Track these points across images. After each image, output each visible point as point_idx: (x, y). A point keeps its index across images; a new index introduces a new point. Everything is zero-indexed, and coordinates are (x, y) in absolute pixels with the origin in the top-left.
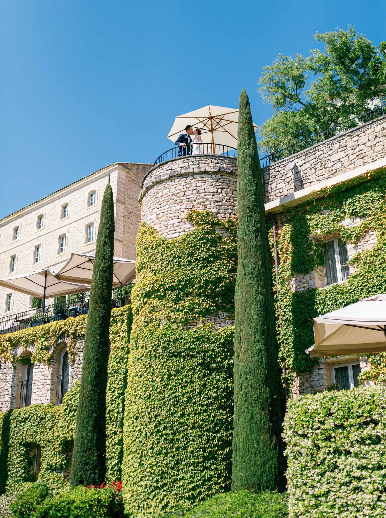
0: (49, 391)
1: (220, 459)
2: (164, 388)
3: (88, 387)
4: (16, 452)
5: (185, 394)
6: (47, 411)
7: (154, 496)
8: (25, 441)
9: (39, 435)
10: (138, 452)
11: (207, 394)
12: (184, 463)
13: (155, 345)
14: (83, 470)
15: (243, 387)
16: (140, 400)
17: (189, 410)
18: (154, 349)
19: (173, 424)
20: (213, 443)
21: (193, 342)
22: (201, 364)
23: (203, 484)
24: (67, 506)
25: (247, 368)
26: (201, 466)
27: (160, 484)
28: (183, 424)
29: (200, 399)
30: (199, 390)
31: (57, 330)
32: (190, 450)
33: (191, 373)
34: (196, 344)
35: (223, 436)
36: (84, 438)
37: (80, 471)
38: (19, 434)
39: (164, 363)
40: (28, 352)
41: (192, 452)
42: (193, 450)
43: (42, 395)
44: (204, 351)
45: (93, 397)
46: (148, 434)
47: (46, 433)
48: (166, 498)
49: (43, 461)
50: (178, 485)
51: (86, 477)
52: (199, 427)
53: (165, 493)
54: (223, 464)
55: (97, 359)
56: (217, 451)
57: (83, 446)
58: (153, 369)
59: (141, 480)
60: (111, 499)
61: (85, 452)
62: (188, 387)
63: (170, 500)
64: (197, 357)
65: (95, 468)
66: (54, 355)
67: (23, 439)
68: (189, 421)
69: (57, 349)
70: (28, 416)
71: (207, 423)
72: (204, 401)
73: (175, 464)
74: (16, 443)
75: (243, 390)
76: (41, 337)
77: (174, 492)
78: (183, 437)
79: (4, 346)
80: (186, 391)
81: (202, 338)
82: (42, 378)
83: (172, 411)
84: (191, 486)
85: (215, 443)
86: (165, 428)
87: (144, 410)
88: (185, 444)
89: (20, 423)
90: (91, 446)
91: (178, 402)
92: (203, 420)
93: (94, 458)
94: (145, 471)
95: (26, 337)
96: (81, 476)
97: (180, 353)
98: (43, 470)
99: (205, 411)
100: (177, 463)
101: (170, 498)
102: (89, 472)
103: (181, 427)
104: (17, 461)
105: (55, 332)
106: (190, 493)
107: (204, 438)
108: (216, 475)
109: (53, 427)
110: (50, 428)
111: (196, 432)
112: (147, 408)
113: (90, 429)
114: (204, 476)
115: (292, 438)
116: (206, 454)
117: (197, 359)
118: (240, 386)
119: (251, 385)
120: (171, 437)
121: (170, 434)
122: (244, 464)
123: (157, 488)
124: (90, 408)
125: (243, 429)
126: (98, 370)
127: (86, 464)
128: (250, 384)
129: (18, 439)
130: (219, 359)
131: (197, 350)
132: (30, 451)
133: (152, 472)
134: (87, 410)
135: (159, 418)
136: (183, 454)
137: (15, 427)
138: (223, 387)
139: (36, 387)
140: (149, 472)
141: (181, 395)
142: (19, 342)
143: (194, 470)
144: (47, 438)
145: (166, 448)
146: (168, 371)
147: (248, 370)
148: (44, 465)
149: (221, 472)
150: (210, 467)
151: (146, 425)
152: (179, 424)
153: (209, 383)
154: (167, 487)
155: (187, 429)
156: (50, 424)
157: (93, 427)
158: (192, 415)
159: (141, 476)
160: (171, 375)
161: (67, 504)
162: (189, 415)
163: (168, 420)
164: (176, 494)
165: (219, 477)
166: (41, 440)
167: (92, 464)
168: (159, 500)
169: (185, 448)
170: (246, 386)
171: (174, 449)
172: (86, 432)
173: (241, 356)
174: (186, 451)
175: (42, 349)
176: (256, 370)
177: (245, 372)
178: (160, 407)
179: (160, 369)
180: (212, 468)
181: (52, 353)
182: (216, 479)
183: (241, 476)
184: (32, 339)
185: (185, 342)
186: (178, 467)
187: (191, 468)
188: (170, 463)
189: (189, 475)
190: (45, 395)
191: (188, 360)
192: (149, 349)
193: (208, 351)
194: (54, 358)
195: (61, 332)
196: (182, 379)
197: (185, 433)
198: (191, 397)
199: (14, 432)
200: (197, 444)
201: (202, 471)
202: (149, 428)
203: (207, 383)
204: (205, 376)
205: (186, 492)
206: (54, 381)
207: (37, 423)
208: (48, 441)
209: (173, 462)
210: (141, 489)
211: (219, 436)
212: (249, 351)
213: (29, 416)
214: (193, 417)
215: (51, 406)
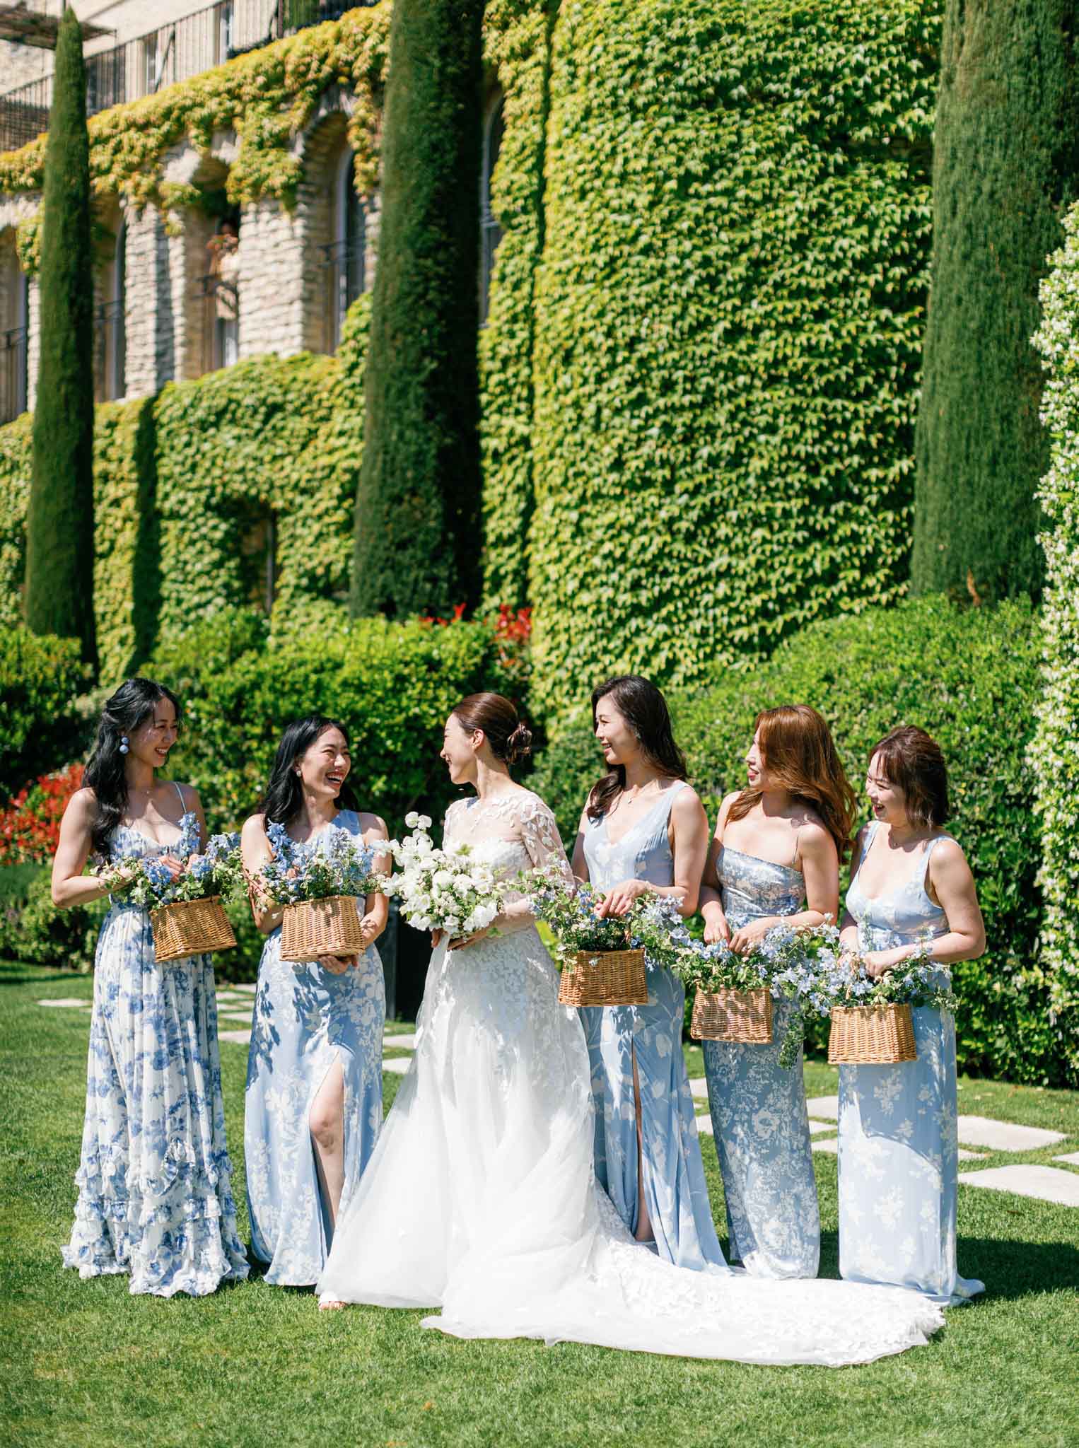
0: (298, 306)
1: (873, 499)
2: (664, 231)
3: (401, 259)
4: (196, 535)
5: (743, 247)
6: (290, 377)
7: (627, 641)
8: (223, 495)
9: (267, 466)
10: (570, 484)
11: (828, 249)
12: (733, 515)
13: (631, 63)
14: (392, 568)
15: (961, 206)
16: (581, 289)
17: (756, 309)
18: (626, 78)
19: (695, 368)
20: (847, 441)
21: (780, 38)
22: (810, 128)
23: (802, 595)
24: (313, 678)
25: (979, 125)
26: (798, 528)
27: (644, 597)
28: (732, 368)
29: (802, 271)
30: (798, 230)
31: (308, 66)
32: (756, 465)
33: (767, 165)
34: (792, 48)
35: (889, 411)
36: (391, 448)
37: (382, 571)
38: (201, 471)
39: (664, 130)
40: (217, 160)
41: (765, 475)
42: (771, 466)
43: (271, 323)
44: (820, 75)
45: (422, 296)
46: (606, 413)
47: (288, 460)
48: (666, 645)
49: (287, 562)
50: (708, 598)
51: (400, 592)
52: (795, 378)
53: (663, 628)
54: (884, 520)
55: (435, 147)
56: (862, 468)
57: (390, 480)
58: (626, 161)
59: (583, 585)
60: (477, 660)
61: (397, 500)
62: (756, 223)
63: (680, 655)
64: (792, 98)
65: (436, 557)
66: (310, 167)
67: (213, 488)
68: (754, 357)
69: (318, 143)
70: (223, 402)
71: (826, 362)
72: (818, 276)
73: (699, 523)
74: (191, 502)
75: (959, 216)
76: (256, 99)
77: (697, 626)
78: (732, 417)
79: (132, 148)
80: (745, 237)
81: (813, 22)
82: (270, 258)
83: (689, 320)
84: (757, 600)
85: (854, 438)
86: (668, 386)
87: (590, 323)
88: (738, 444)
89: (204, 430)
90: (419, 480)
91: (713, 281)
92: (809, 350)
93: (432, 524)
94: (594, 551)
95: (202, 105)
96: (384, 587)
97: (723, 87)
98: (286, 593)
99: (820, 315)
100: (708, 517)
101: (682, 647)
102: (412, 576)
103: (725, 381)
104: (199, 567)
105: (304, 74)
106: (755, 628)
107: (812, 418)
108: (857, 562)
109: (312, 434)
110: (301, 440)
111: (780, 397)
112: (601, 314)
113: (414, 415)
114: (807, 565)
115: (1066, 347)
116: (817, 483)
117: (795, 108)
118: (948, 200)
119: (992, 194)
120: (687, 417)
121: (682, 408)
122: (949, 504)
123: (636, 610)
124: (410, 339)
125: (952, 369)
126: (437, 192)
127: (402, 546)
128: (986, 188)
129: (199, 489)
130: (879, 108)
131: (795, 70)
132: (247, 531)
133: (618, 553)
134: (398, 343)
135: (643, 350)
136: (730, 482)
137: (188, 445)
138: (897, 219)
139: (253, 294)
140: (609, 555)
141: (726, 257)
142: (181, 126)
143: (770, 542)
144: (295, 476)
145: (664, 463)
146: (680, 161)
147: (983, 130)
148: (289, 577)
149: (877, 552)
150: (833, 528)
151: (600, 380)
152: (719, 366)
153: (838, 203)
154: (671, 607)
155: (748, 388)
156: (300, 425)
157: (426, 407)
158: (767, 334)
159: (580, 570)
160: (687, 179)
161: (316, 671)
162: (757, 330)
163: (675, 355)
164: (704, 633)
165: (868, 567)
166: (272, 486)
167: (425, 544)
168: (642, 652)
169: (736, 460)
170: (970, 199)
171: (699, 465)
172: (397, 427)
173: (959, 78)
174: (742, 470)
175: (261, 145)
176: (1014, 128)
177: (970, 142)
178: (648, 306)
179: (651, 158)
180: (840, 532)
181: (303, 157)
182: (857, 574)
183: (937, 551)
184: (225, 111)
185: (748, 42)
186: (713, 532)
187: (760, 533)
188: (680, 518)
189: (752, 560)
190: (283, 320)
191: (759, 113)
192: (610, 84)
193: (835, 76)
194: (308, 178)
195: (327, 69)
196: (728, 193)
197: (741, 401)
198: (765, 263)
199: (183, 464)
200: (785, 441)
201: (801, 546)
202: (609, 391)
203: (832, 205)
204: (823, 176)
205: (740, 624)
206: (312, 267)
207: (257, 425)
208: (296, 486)
209: (694, 515)
210: (580, 621)
211: (871, 411)
212: (991, 54)
213: (230, 401)
214: (772, 339)
215: (304, 359)
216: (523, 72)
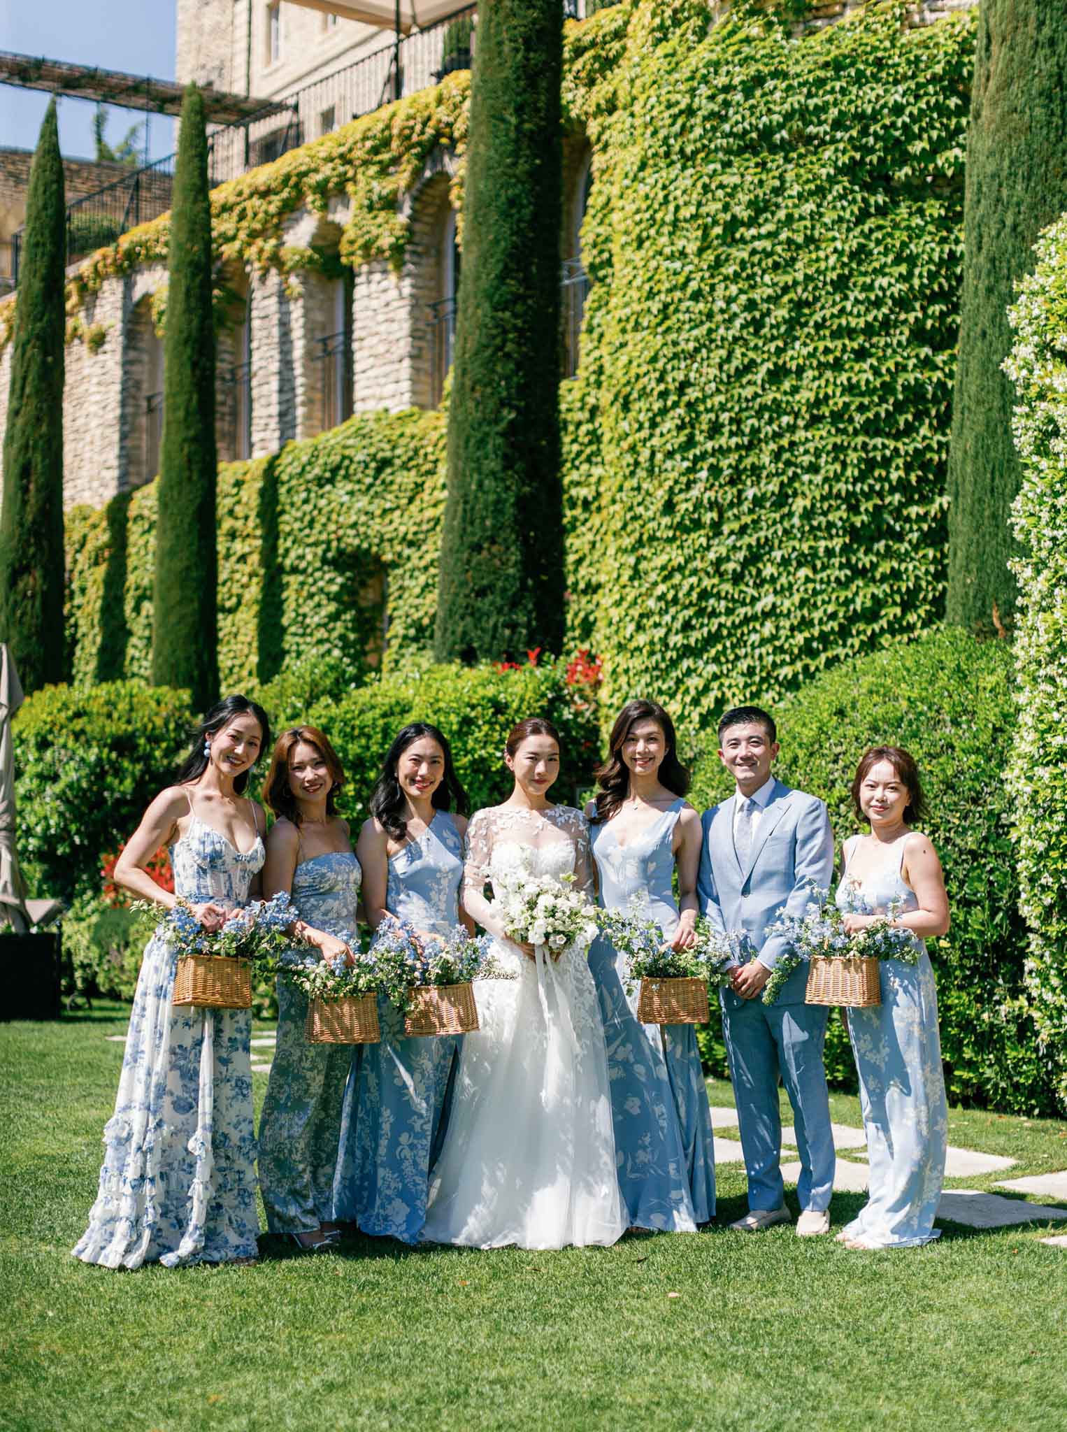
0: (407, 363)
1: (915, 536)
2: (712, 276)
3: (480, 312)
4: (313, 589)
5: (786, 289)
6: (398, 432)
7: (679, 681)
8: (338, 548)
9: (378, 520)
10: (629, 528)
11: (868, 288)
12: (777, 555)
13: (681, 112)
14: (472, 614)
15: (985, 239)
16: (639, 336)
17: (798, 352)
18: (677, 128)
19: (741, 410)
20: (887, 479)
21: (820, 82)
22: (851, 169)
23: (844, 632)
25: (1002, 159)
26: (841, 567)
27: (695, 636)
28: (777, 409)
29: (842, 311)
30: (839, 271)
31: (412, 128)
32: (799, 504)
33: (809, 207)
34: (832, 91)
35: (929, 448)
36: (471, 497)
37: (462, 618)
38: (318, 527)
39: (711, 177)
40: (332, 223)
41: (808, 514)
42: (813, 505)
43: (382, 381)
44: (859, 116)
45: (500, 348)
46: (659, 456)
47: (398, 513)
48: (715, 685)
49: (396, 614)
50: (755, 638)
51: (480, 638)
52: (837, 417)
53: (713, 668)
54: (924, 556)
55: (512, 202)
56: (902, 505)
57: (469, 529)
58: (677, 208)
59: (640, 628)
60: (544, 703)
61: (477, 548)
62: (799, 265)
63: (729, 694)
64: (834, 141)
65: (514, 604)
66: (418, 227)
67: (329, 542)
68: (797, 397)
69: (426, 205)
70: (338, 458)
71: (866, 401)
72: (859, 316)
73: (745, 564)
74: (309, 557)
75: (984, 251)
76: (366, 163)
77: (743, 665)
78: (777, 456)
79: (255, 215)
80: (789, 279)
81: (852, 64)
82: (381, 318)
83: (736, 363)
84: (800, 638)
85: (894, 476)
86: (715, 429)
87: (644, 369)
88: (782, 484)
89: (321, 486)
90: (498, 528)
91: (757, 325)
92: (851, 389)
93: (511, 571)
94: (649, 594)
95: (316, 171)
96: (465, 633)
97: (767, 133)
98: (395, 643)
99: (861, 354)
100: (754, 558)
101: (730, 687)
102: (492, 622)
103: (770, 422)
104: (316, 619)
105: (409, 138)
106: (799, 666)
107: (853, 457)
108: (898, 598)
109: (419, 487)
110: (409, 494)
111: (823, 435)
112: (654, 359)
113: (493, 464)
114: (847, 602)
116: (857, 521)
117: (836, 150)
118: (975, 234)
119: (1015, 227)
120: (732, 459)
121: (729, 450)
122: (975, 537)
123: (687, 651)
124: (489, 390)
125: (978, 403)
126: (515, 246)
127: (481, 593)
128: (1009, 222)
129: (316, 544)
130: (917, 147)
131: (833, 113)
132: (363, 584)
133: (670, 596)
134: (477, 395)
135: (692, 394)
136: (775, 523)
137: (306, 501)
138: (936, 258)
139: (365, 353)
140: (661, 598)
141: (769, 299)
142: (300, 195)
143: (814, 581)
144: (403, 529)
145: (713, 505)
146: (726, 208)
147: (1006, 163)
148: (398, 628)
149: (918, 588)
150: (874, 566)
151: (654, 425)
152: (763, 408)
153: (878, 242)
154: (720, 647)
155: (792, 428)
156: (407, 479)
157: (505, 457)
158: (810, 374)
159: (635, 612)
160: (734, 223)
162: (800, 371)
163: (722, 398)
164: (751, 672)
165: (907, 606)
166: (382, 540)
167: (504, 590)
168: (693, 692)
169: (781, 499)
170: (993, 233)
171: (745, 507)
172: (476, 476)
173: (985, 113)
174: (786, 510)
175: (371, 208)
176: (1037, 160)
177: (993, 176)
178: (697, 350)
179: (699, 204)
180: (880, 570)
181: (410, 217)
182: (898, 610)
183: (965, 585)
184: (339, 176)
185: (790, 87)
186: (759, 571)
187: (804, 572)
188: (728, 559)
189: (796, 598)
190: (392, 377)
191: (801, 156)
192: (662, 134)
193: (875, 117)
194: (416, 239)
195: (430, 131)
196: (772, 235)
197: (785, 442)
198: (808, 304)
199: (302, 520)
200: (826, 480)
201: (843, 584)
202: (662, 435)
203: (872, 245)
204: (863, 216)
205: (783, 663)
206: (422, 326)
207: (368, 480)
208: (404, 539)
209: (741, 556)
210: (637, 663)
211: (911, 449)
212: (1014, 88)
213: (344, 457)
214: (814, 379)
215: (412, 415)
216: (609, 127)
